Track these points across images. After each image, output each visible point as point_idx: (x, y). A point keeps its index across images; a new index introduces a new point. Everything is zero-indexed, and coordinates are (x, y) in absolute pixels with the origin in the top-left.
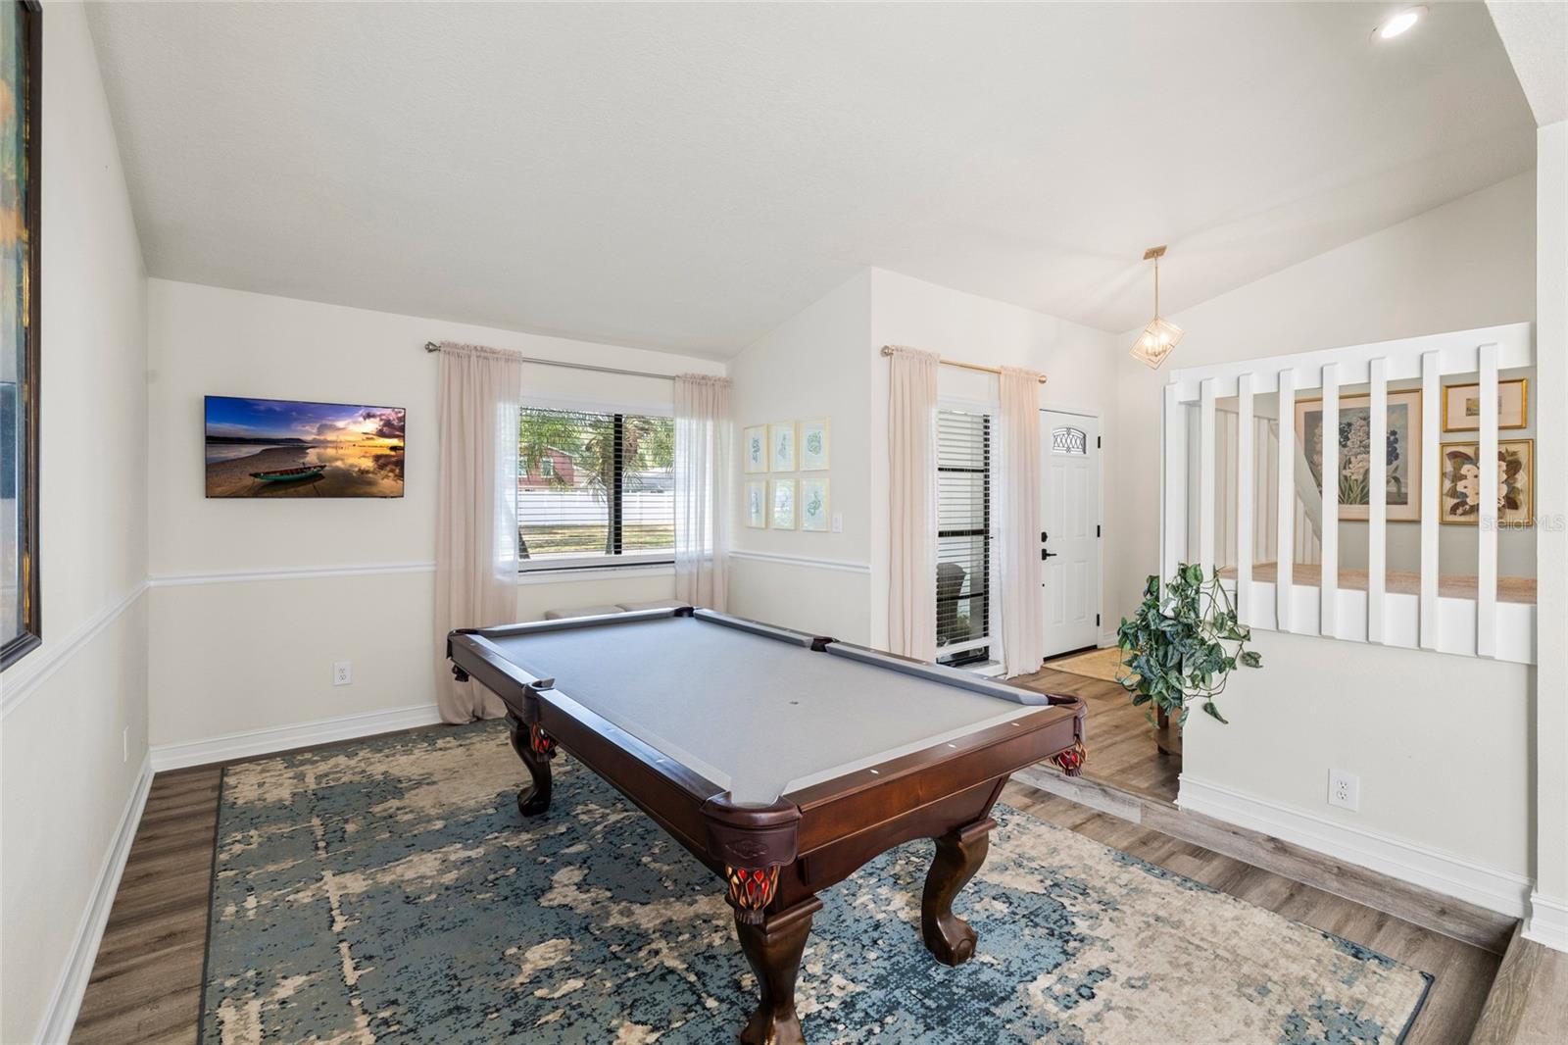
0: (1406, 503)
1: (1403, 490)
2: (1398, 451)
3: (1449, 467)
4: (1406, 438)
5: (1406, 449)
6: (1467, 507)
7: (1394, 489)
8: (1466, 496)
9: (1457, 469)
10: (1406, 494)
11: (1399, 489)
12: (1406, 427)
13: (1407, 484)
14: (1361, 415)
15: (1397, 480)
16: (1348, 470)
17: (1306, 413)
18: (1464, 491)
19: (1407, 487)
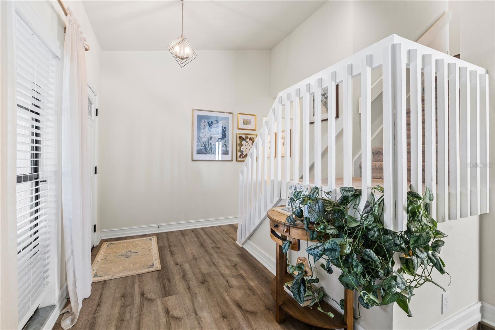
0: (228, 154)
1: (227, 149)
2: (226, 135)
3: (239, 142)
4: (228, 130)
5: (228, 134)
6: (243, 155)
7: (225, 149)
8: (243, 151)
9: (241, 142)
10: (228, 151)
11: (226, 149)
12: (228, 126)
13: (228, 147)
14: (216, 119)
15: (226, 145)
16: (211, 141)
17: (198, 115)
18: (243, 150)
19: (228, 148)
